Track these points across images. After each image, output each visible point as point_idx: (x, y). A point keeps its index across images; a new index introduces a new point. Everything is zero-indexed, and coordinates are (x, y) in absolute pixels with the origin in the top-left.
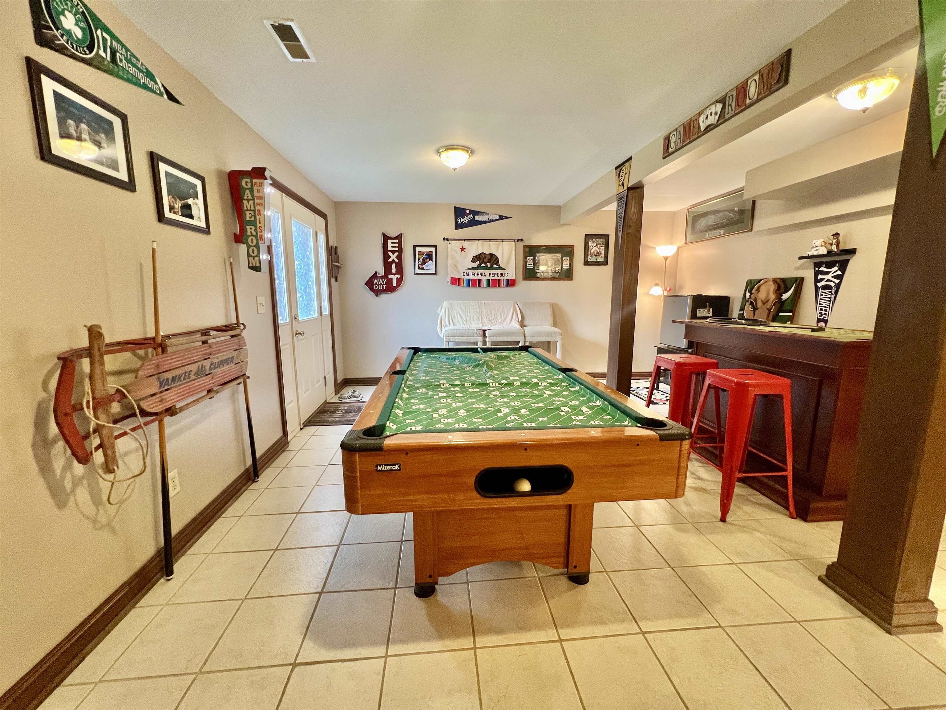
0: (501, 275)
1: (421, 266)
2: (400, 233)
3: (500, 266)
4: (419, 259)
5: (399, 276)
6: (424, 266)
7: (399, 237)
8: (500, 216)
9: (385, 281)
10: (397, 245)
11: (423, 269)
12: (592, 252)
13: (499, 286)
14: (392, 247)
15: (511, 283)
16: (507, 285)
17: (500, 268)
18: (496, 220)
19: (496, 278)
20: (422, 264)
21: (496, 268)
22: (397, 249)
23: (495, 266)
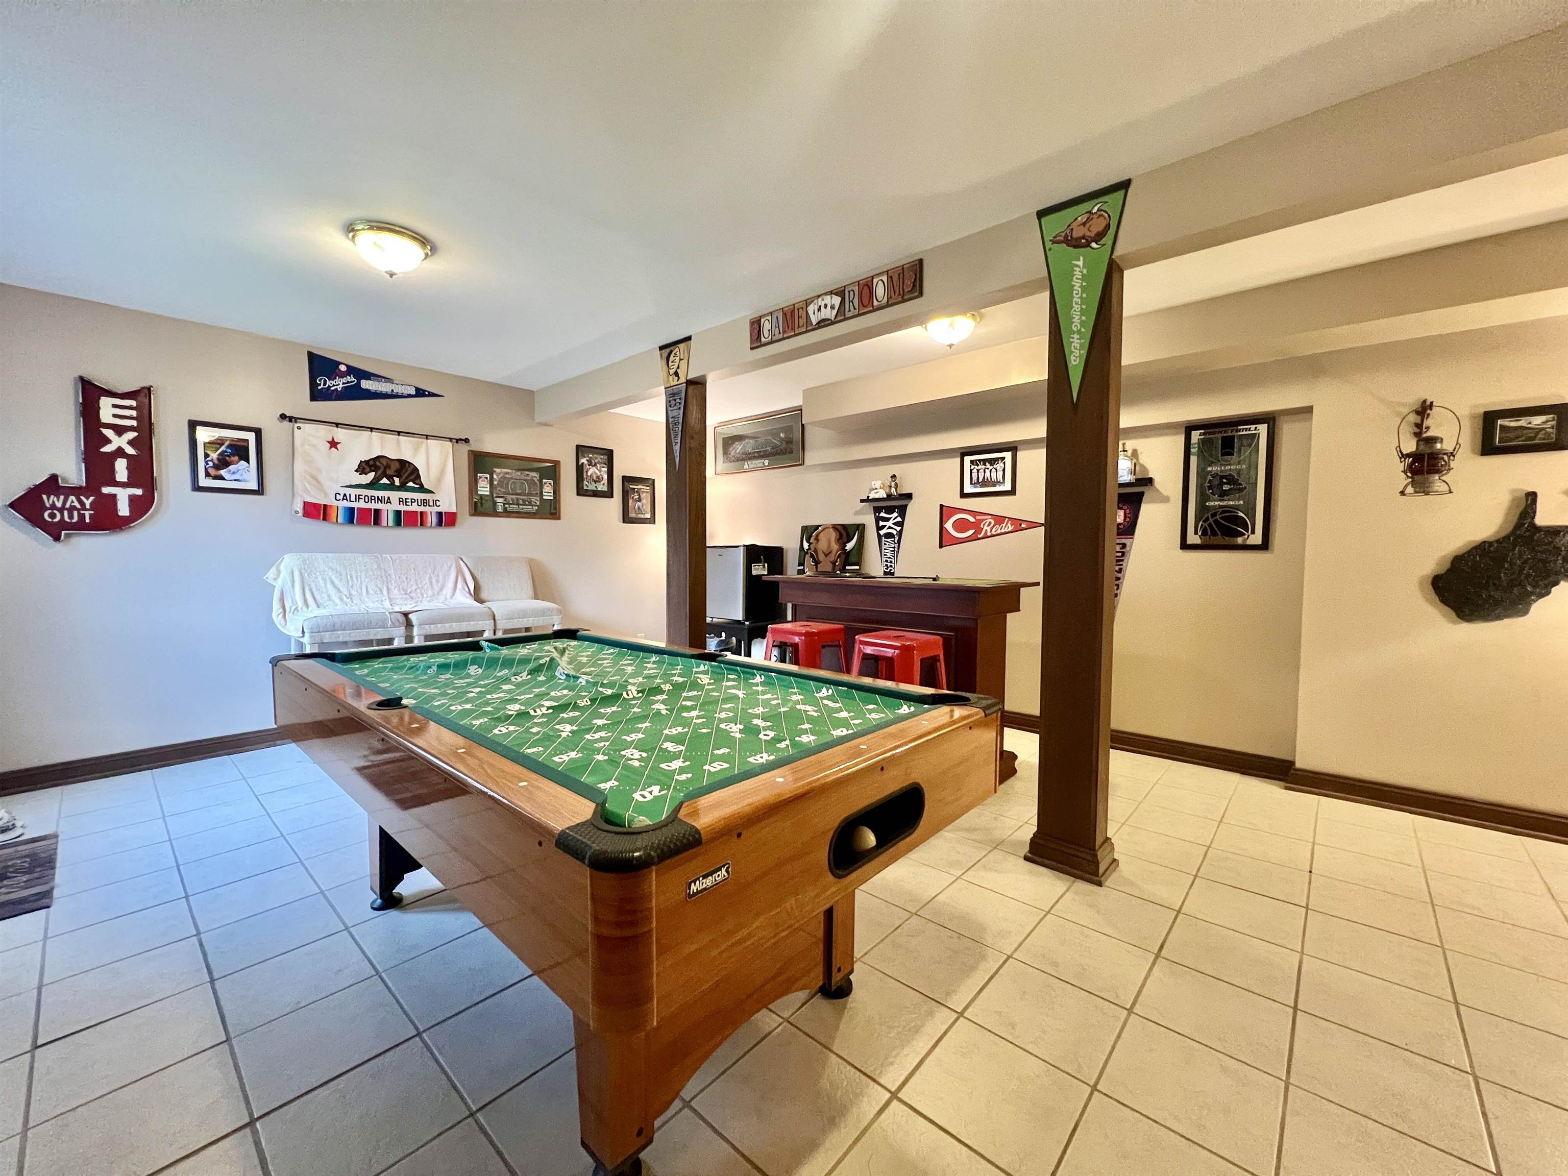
0: (425, 503)
1: (212, 472)
2: (146, 384)
3: (422, 486)
4: (207, 456)
5: (139, 492)
6: (223, 472)
7: (142, 395)
8: (417, 389)
9: (88, 503)
10: (134, 413)
11: (221, 478)
12: (589, 474)
13: (422, 524)
14: (115, 416)
15: (447, 520)
16: (440, 524)
17: (422, 489)
18: (410, 396)
19: (414, 508)
20: (217, 467)
21: (413, 490)
22: (134, 423)
23: (411, 484)
